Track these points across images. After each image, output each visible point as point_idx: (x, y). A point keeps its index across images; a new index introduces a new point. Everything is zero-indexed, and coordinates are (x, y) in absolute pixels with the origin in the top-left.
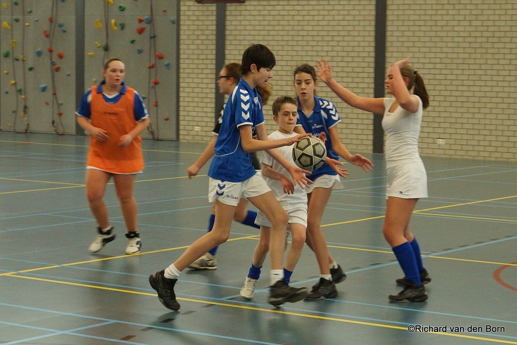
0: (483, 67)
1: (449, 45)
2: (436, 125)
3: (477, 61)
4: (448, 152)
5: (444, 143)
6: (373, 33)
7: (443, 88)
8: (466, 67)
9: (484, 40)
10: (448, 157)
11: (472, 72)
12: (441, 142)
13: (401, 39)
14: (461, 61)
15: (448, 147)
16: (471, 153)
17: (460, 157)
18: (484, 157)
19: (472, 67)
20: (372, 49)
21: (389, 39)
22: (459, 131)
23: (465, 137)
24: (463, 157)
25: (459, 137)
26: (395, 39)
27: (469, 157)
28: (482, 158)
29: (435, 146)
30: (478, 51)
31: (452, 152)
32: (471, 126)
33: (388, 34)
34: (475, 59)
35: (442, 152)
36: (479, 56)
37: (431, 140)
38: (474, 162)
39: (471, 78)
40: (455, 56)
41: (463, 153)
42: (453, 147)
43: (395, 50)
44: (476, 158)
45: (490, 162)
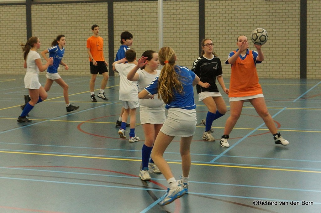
1: (60, 25)
3: (73, 32)
4: (61, 73)
6: (25, 21)
9: (75, 23)
10: (62, 75)
11: (71, 37)
13: (38, 24)
15: (61, 70)
16: (71, 73)
17: (67, 75)
18: (78, 74)
19: (70, 35)
20: (26, 28)
21: (33, 24)
24: (68, 75)
26: (35, 23)
27: (70, 75)
30: (73, 28)
32: (71, 61)
33: (32, 21)
34: (72, 31)
36: (73, 30)
38: (74, 77)
39: (70, 40)
40: (63, 30)
41: (68, 73)
43: (36, 28)
44: (74, 75)
45: (80, 76)
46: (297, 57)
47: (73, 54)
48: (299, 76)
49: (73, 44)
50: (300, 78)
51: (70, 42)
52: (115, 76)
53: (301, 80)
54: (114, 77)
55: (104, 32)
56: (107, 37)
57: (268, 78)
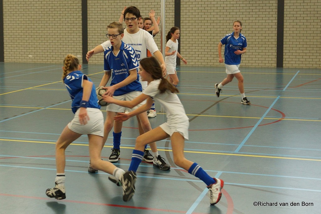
0: (48, 22)
2: (28, 48)
3: (45, 20)
4: (33, 60)
5: (32, 56)
7: (30, 32)
8: (41, 22)
9: (48, 10)
10: (34, 62)
11: (43, 24)
12: (30, 56)
14: (38, 20)
15: (34, 58)
16: (44, 60)
17: (39, 62)
19: (43, 22)
22: (38, 51)
23: (41, 53)
24: (41, 62)
25: (39, 53)
26: (7, 10)
28: (49, 63)
29: (28, 58)
30: (45, 15)
31: (36, 60)
32: (44, 49)
33: (4, 8)
34: (44, 18)
35: (31, 60)
37: (26, 55)
38: (46, 64)
39: (43, 27)
41: (41, 60)
42: (36, 58)
44: (46, 63)
45: (53, 64)
46: (274, 46)
47: (46, 41)
48: (276, 65)
49: (46, 32)
50: (276, 67)
51: (43, 29)
52: (89, 64)
53: (277, 69)
54: (87, 65)
55: (77, 19)
56: (81, 24)
57: (244, 66)
